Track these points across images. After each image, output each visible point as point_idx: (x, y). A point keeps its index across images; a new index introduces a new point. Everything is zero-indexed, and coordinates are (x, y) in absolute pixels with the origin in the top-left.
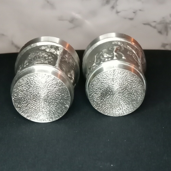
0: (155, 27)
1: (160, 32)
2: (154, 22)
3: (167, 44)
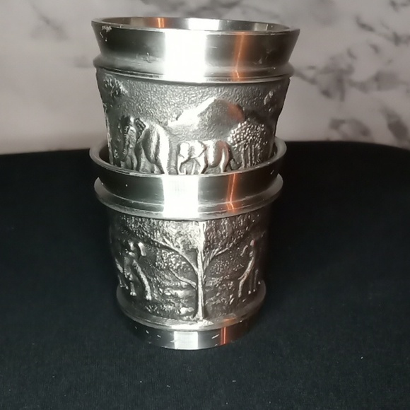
0: (313, 81)
1: (326, 93)
2: (312, 68)
3: (342, 122)
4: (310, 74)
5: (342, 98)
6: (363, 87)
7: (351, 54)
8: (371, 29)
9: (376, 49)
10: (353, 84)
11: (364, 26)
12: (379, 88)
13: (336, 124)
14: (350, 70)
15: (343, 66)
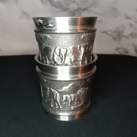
1: (115, 39)
2: (110, 31)
3: (120, 48)
4: (109, 33)
5: (120, 40)
6: (127, 37)
7: (123, 27)
8: (130, 19)
9: (131, 25)
10: (124, 36)
11: (128, 18)
12: (132, 38)
13: (117, 49)
14: (123, 32)
15: (120, 30)
